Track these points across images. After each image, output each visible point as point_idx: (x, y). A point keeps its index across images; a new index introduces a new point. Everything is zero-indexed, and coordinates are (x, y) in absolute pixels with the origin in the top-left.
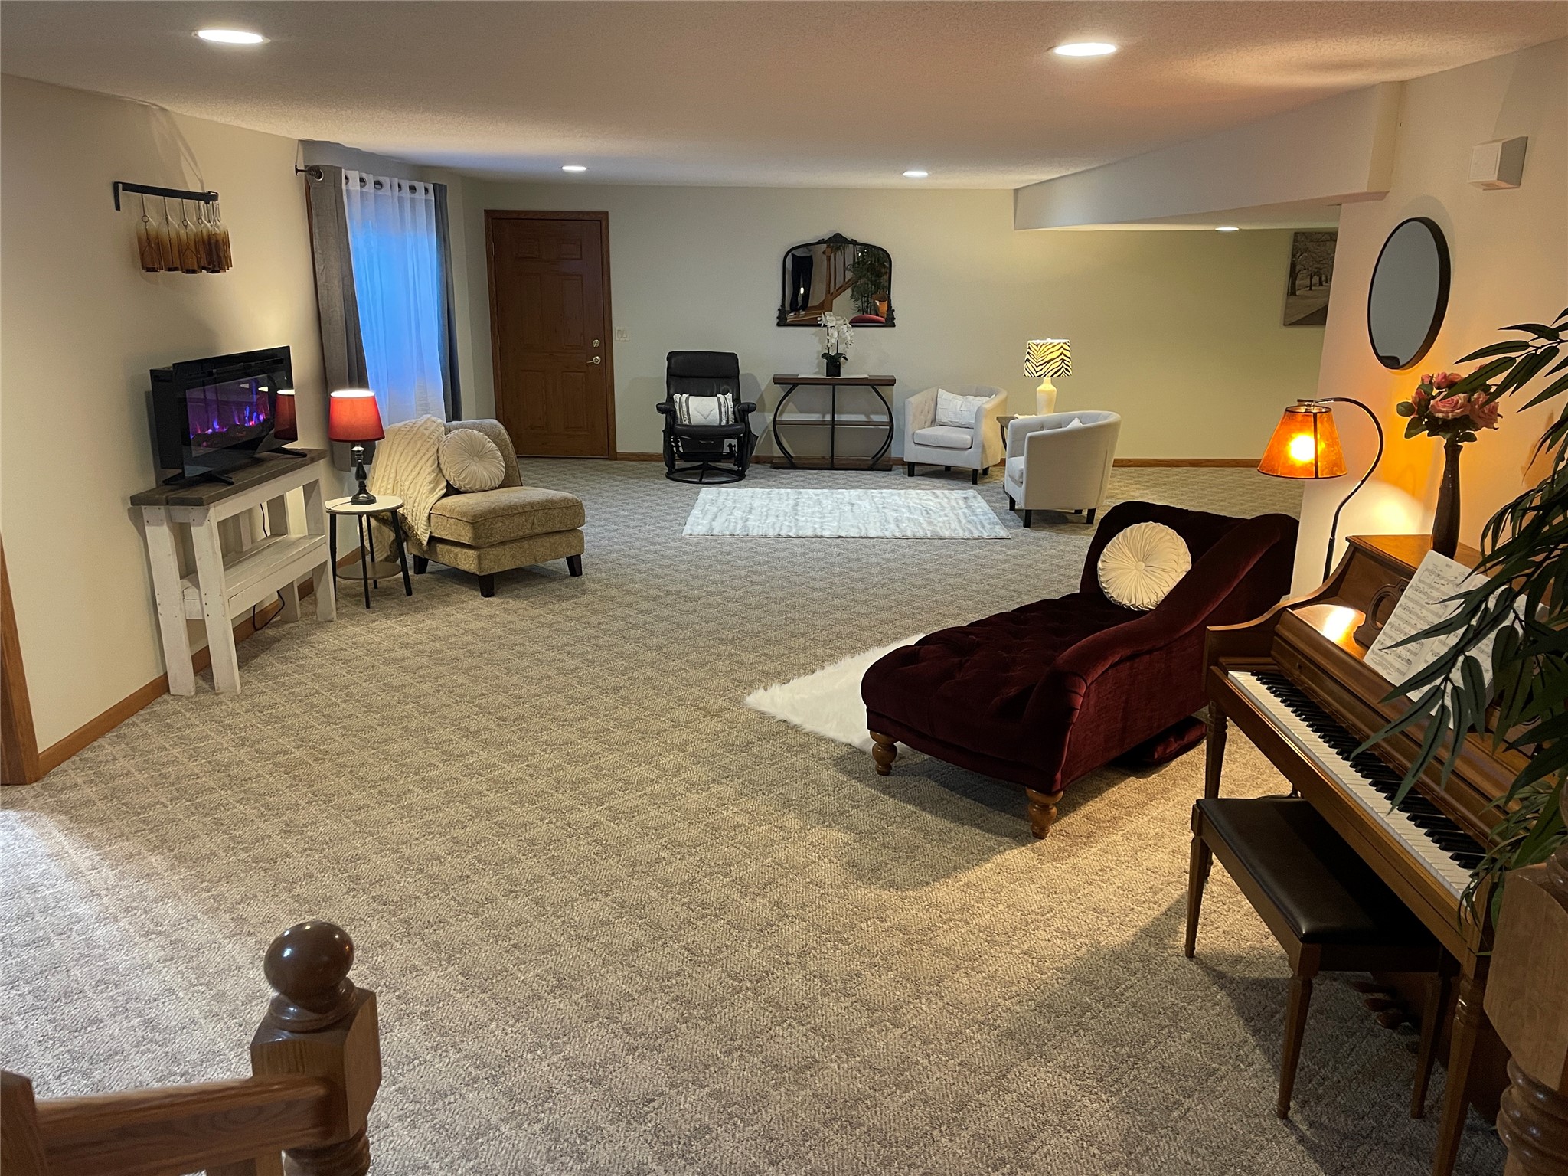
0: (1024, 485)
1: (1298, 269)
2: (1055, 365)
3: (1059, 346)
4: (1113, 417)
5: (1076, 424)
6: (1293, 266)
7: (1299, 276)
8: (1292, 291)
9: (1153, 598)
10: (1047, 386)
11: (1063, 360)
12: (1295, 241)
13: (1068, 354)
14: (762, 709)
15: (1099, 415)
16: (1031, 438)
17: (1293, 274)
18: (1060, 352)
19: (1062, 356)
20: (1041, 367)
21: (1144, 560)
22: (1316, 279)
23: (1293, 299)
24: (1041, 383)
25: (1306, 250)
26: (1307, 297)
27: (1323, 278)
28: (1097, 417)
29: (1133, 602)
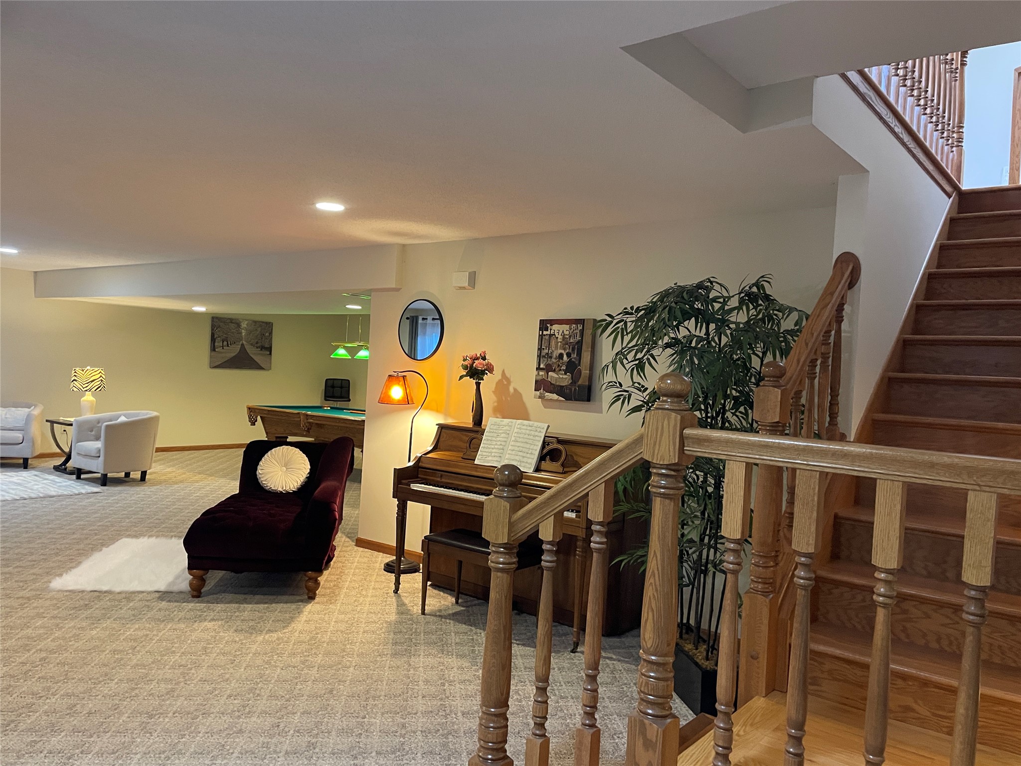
0: (102, 459)
1: (215, 336)
2: (97, 383)
3: (99, 372)
4: (155, 414)
5: (123, 419)
6: (213, 335)
7: (216, 341)
8: (213, 349)
9: (296, 485)
10: (88, 397)
11: (102, 380)
12: (213, 321)
13: (104, 377)
14: (70, 588)
15: (139, 413)
16: (107, 426)
17: (213, 340)
18: (99, 376)
19: (101, 378)
20: (87, 385)
21: (286, 465)
22: (225, 343)
23: (213, 353)
24: (84, 395)
25: (219, 326)
26: (222, 353)
27: (229, 343)
28: (138, 415)
29: (284, 488)
